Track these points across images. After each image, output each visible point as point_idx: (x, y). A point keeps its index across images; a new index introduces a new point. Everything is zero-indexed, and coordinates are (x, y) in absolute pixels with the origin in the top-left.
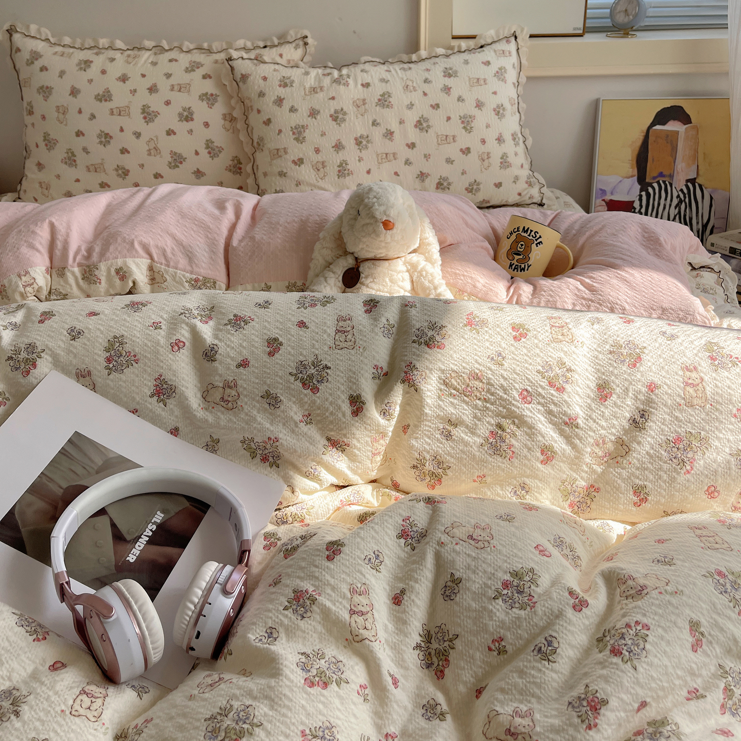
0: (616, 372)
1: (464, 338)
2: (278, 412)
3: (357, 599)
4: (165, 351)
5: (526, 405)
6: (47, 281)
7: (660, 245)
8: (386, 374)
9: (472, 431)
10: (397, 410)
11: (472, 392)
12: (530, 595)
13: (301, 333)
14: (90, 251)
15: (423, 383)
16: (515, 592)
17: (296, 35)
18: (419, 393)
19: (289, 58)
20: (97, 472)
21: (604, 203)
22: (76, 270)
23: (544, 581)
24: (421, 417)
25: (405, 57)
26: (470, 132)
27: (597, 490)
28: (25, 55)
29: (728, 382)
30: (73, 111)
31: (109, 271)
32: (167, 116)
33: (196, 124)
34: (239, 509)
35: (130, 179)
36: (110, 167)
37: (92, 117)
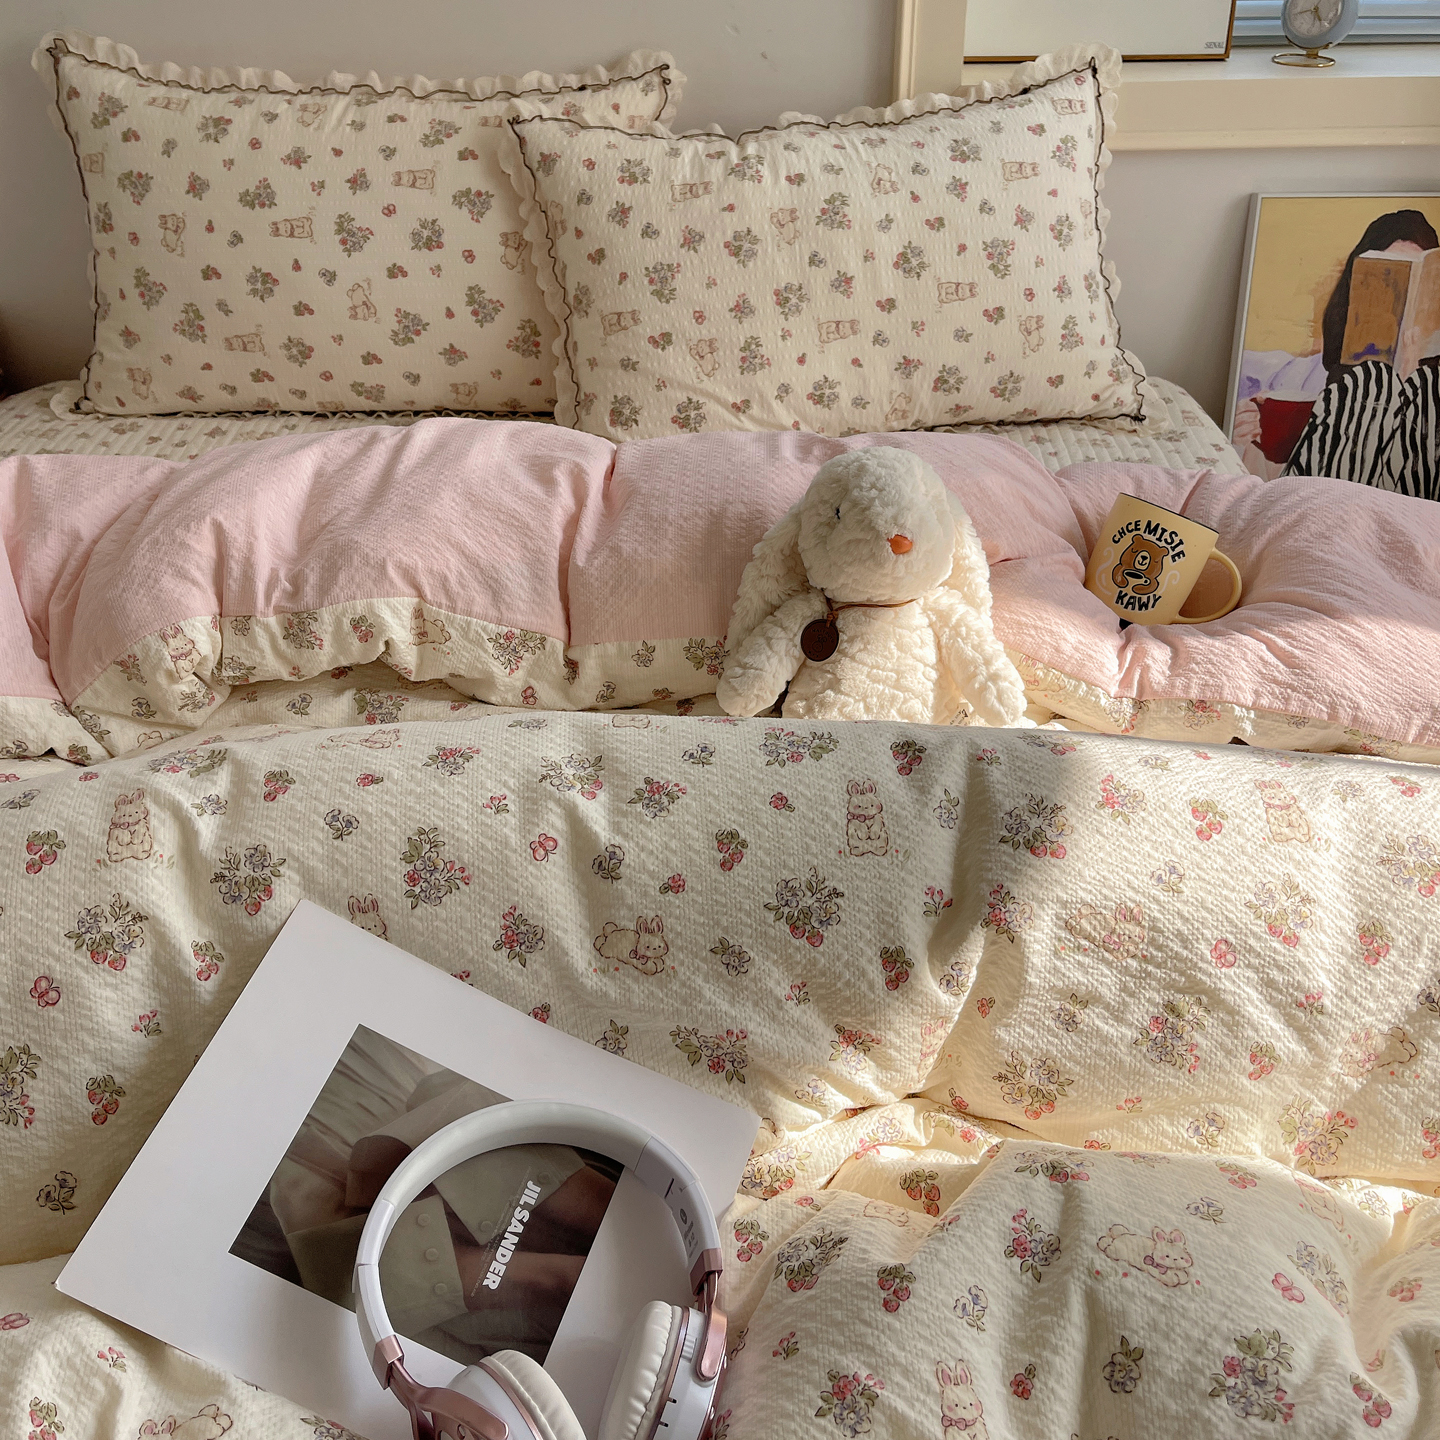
0: (1395, 902)
1: (1102, 835)
2: (745, 981)
3: (953, 1393)
4: (519, 859)
5: (1223, 970)
6: (213, 644)
7: (1417, 560)
8: (949, 904)
9: (1118, 1015)
10: (972, 975)
11: (1121, 944)
12: (1279, 1389)
13: (781, 820)
14: (297, 582)
15: (1027, 927)
16: (1249, 1382)
17: (645, 61)
18: (1018, 947)
19: (632, 112)
20: (409, 1108)
22: (272, 621)
23: (1302, 1357)
24: (1018, 988)
25: (870, 114)
26: (1003, 277)
27: (1351, 1123)
28: (89, 105)
30: (194, 231)
31: (338, 623)
32: (391, 242)
33: (448, 255)
34: (689, 1183)
35: (315, 365)
36: (274, 340)
37: (237, 239)
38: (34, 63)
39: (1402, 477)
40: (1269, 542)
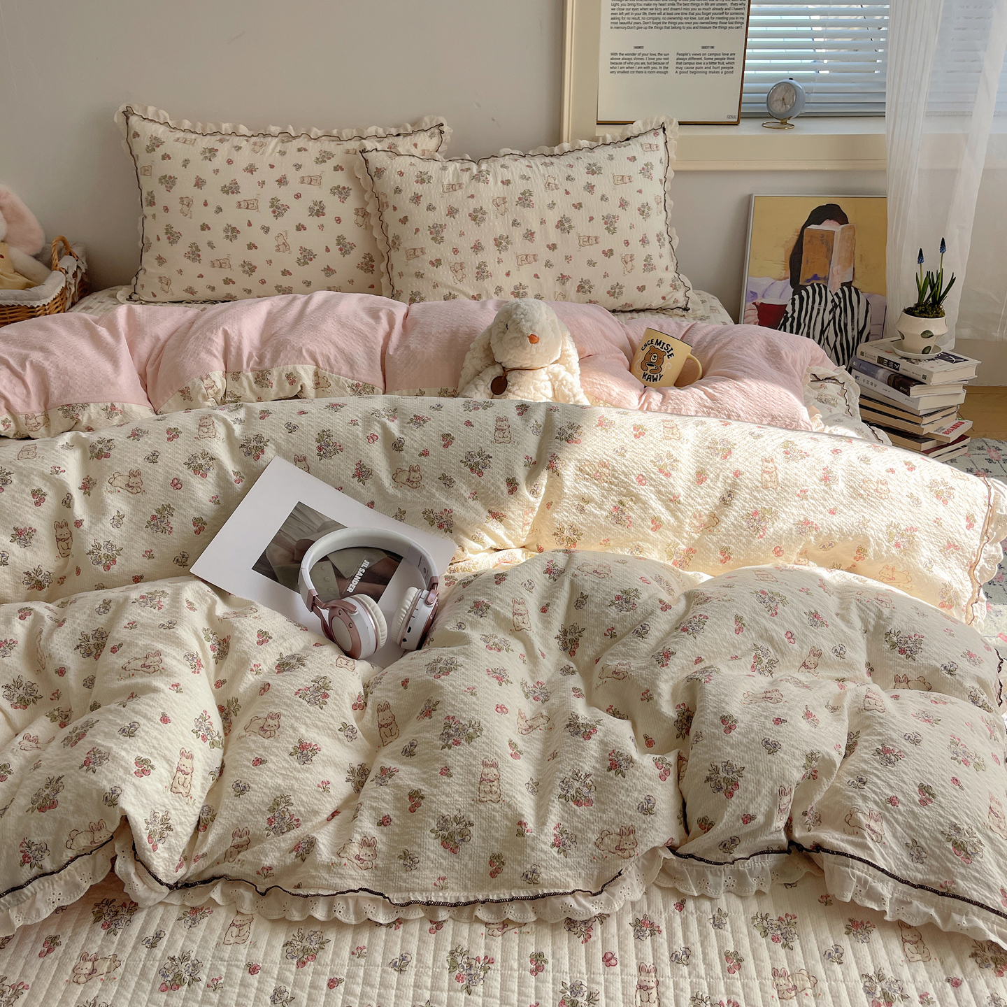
0: (711, 462)
1: (596, 436)
2: (452, 490)
3: (517, 606)
4: (363, 443)
5: (641, 487)
6: (223, 384)
7: (781, 358)
8: (535, 463)
9: (600, 507)
10: (543, 490)
11: (601, 476)
12: (634, 604)
13: (468, 430)
14: (261, 358)
15: (563, 469)
16: (624, 602)
17: (431, 122)
18: (560, 477)
19: (424, 147)
20: (319, 531)
21: (754, 307)
22: (250, 374)
23: (644, 596)
24: (561, 495)
25: (547, 150)
26: (613, 233)
27: (694, 552)
28: (144, 141)
29: (796, 470)
30: (198, 204)
31: (280, 375)
32: (297, 211)
33: (328, 220)
34: (427, 557)
35: (257, 276)
36: (236, 262)
37: (219, 210)
38: (115, 120)
39: (835, 346)
40: (717, 351)
